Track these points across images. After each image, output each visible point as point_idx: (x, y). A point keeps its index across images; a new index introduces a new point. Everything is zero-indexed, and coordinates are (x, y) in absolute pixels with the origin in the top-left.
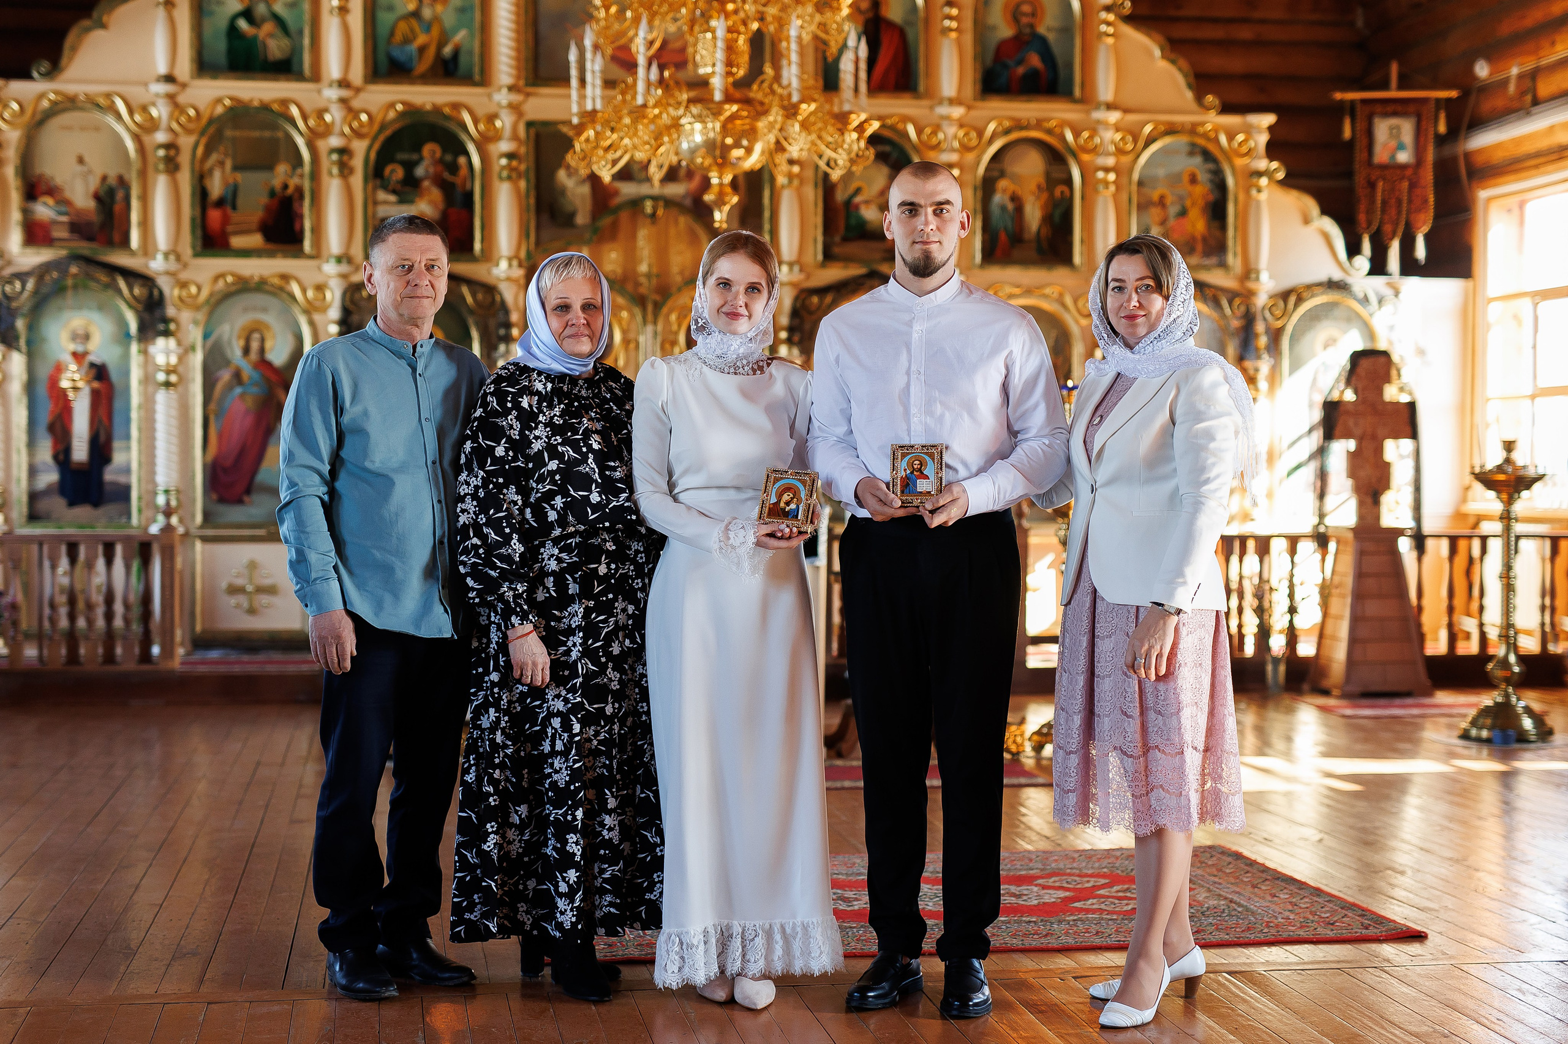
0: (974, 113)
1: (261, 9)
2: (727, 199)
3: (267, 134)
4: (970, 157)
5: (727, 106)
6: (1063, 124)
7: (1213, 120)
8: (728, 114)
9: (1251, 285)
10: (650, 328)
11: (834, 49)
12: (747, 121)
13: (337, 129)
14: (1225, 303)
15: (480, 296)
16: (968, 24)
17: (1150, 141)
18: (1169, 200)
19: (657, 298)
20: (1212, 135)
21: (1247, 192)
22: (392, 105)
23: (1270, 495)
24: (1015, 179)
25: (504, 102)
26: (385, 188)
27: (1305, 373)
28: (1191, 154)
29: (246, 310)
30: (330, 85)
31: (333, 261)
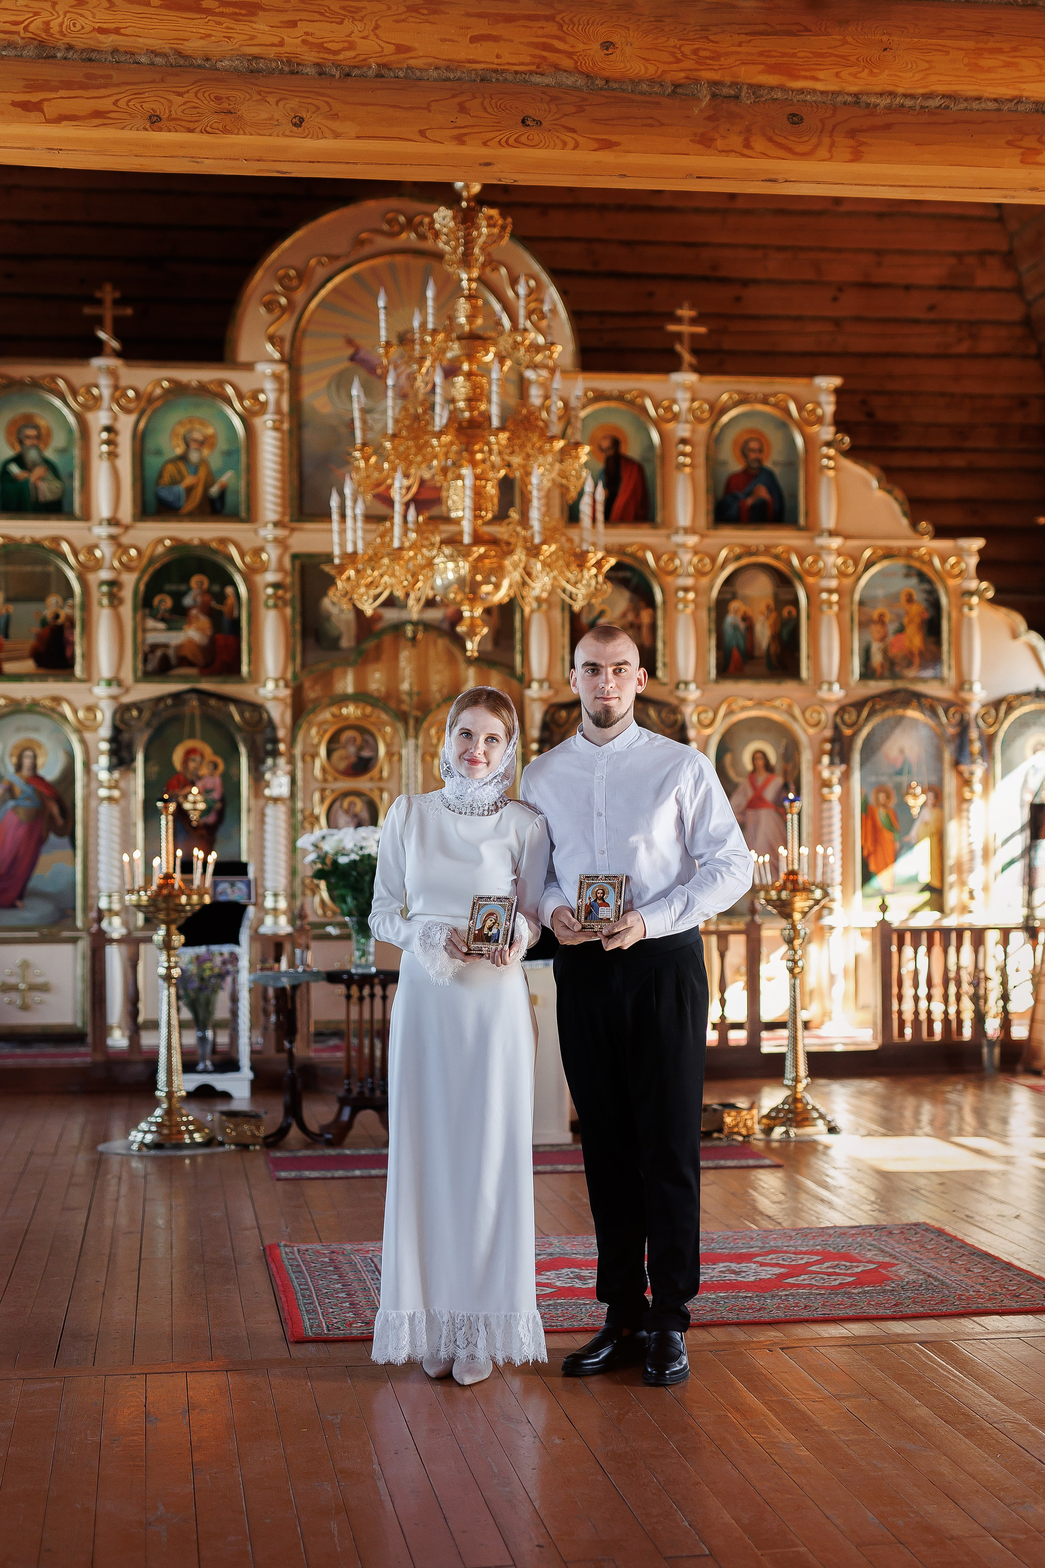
0: (708, 541)
1: (32, 455)
2: (478, 630)
3: (38, 569)
4: (704, 581)
5: (475, 549)
6: (790, 549)
7: (927, 545)
8: (476, 555)
9: (965, 695)
10: (411, 742)
11: (573, 494)
12: (494, 560)
13: (107, 563)
14: (941, 712)
15: (247, 715)
16: (701, 460)
17: (869, 565)
18: (887, 619)
19: (419, 714)
20: (926, 558)
21: (960, 611)
22: (161, 541)
23: (986, 889)
24: (746, 600)
25: (270, 537)
26: (155, 617)
27: (1016, 776)
28: (907, 575)
29: (18, 730)
30: (100, 524)
31: (103, 684)
